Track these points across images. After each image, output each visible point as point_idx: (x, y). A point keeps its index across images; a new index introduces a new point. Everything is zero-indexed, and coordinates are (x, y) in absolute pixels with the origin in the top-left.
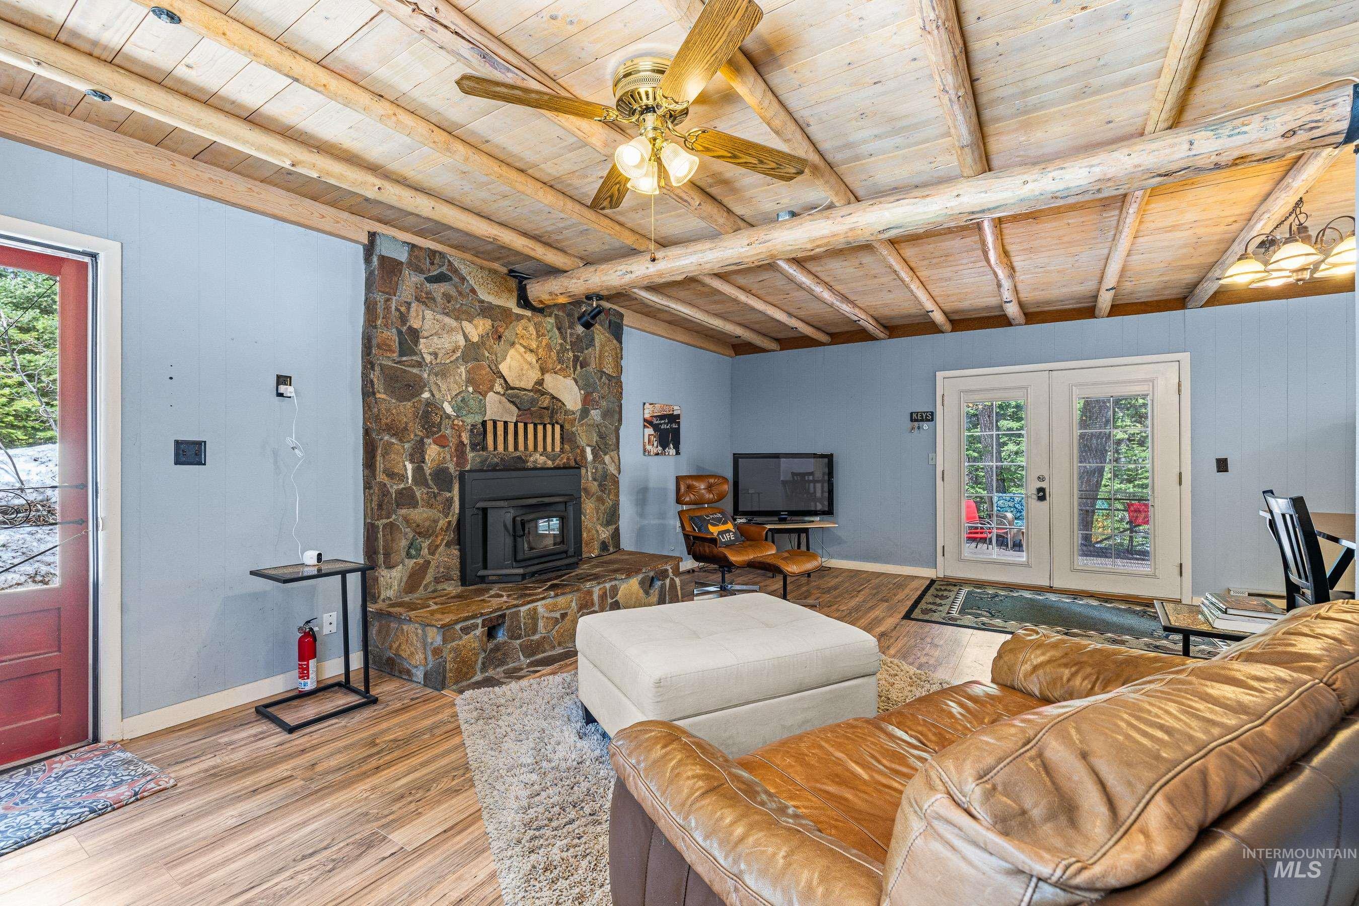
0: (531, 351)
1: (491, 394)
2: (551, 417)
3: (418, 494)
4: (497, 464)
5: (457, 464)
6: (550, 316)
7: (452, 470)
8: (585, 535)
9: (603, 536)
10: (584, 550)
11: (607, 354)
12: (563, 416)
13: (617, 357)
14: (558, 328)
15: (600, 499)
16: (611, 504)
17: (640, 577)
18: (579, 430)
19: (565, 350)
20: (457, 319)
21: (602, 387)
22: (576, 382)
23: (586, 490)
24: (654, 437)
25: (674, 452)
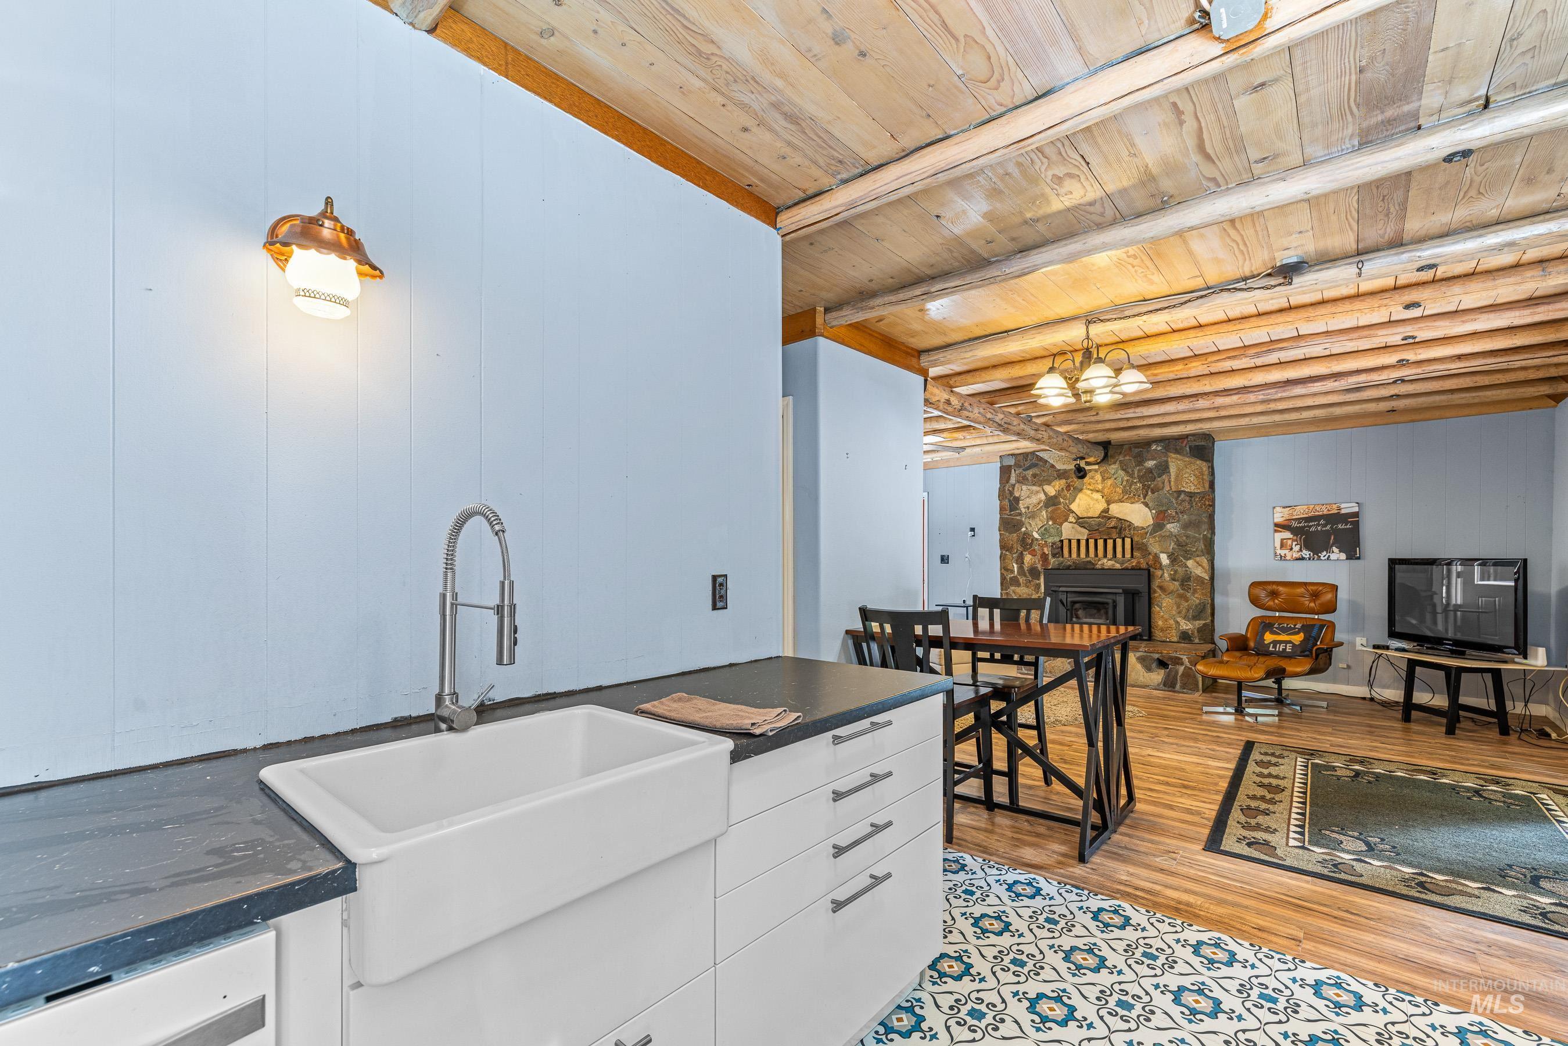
0: (1098, 491)
1: (1066, 523)
2: (1120, 533)
3: (1021, 580)
4: (1070, 566)
5: (1042, 565)
6: (1115, 463)
7: (1040, 569)
8: (1160, 623)
9: (1184, 627)
10: (1158, 634)
11: (1186, 475)
12: (1132, 532)
13: (1203, 475)
14: (1123, 470)
15: (1182, 597)
16: (1198, 601)
17: (1138, 654)
18: (1151, 540)
19: (1132, 483)
20: (1040, 486)
21: (1180, 504)
22: (1146, 505)
23: (1161, 588)
24: (1293, 540)
25: (1343, 556)
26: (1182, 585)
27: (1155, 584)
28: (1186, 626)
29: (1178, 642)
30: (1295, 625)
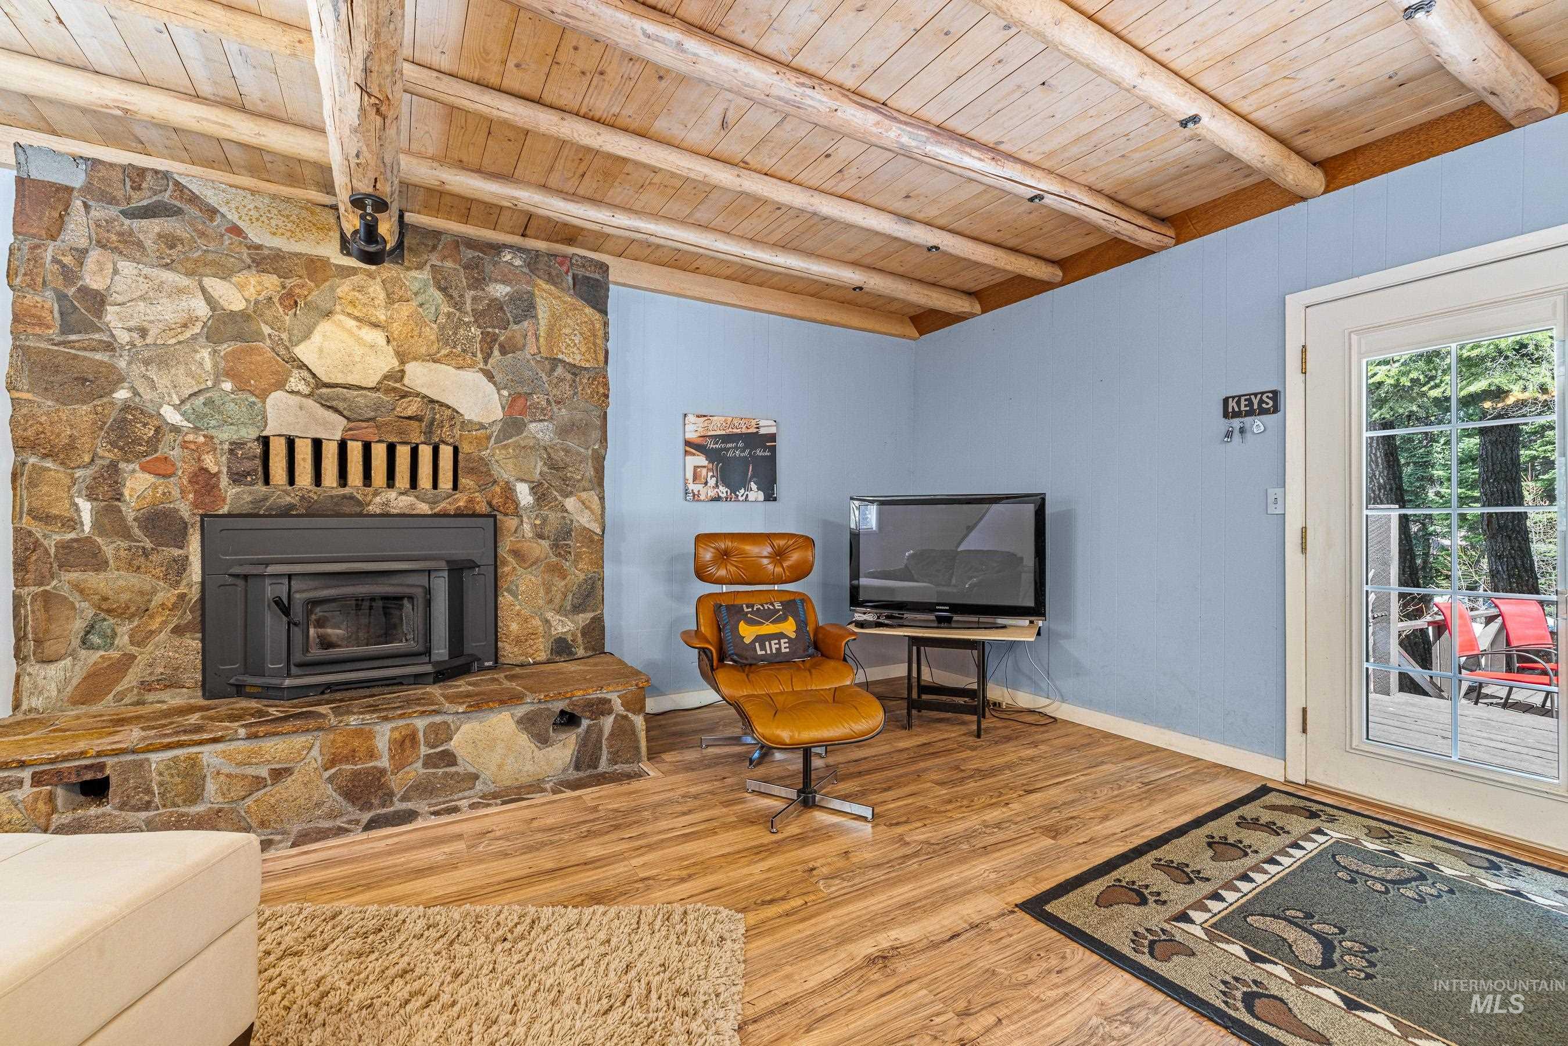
0: (375, 325)
1: (278, 394)
2: (429, 432)
3: (107, 551)
4: (292, 507)
5: (195, 505)
6: (420, 267)
7: (186, 515)
8: (514, 627)
9: (560, 629)
10: (509, 652)
11: (567, 331)
12: (457, 432)
13: (590, 333)
14: (439, 288)
15: (554, 569)
16: (582, 576)
18: (499, 454)
19: (460, 324)
20: (190, 274)
21: (556, 386)
22: (490, 376)
23: (516, 553)
24: (708, 470)
25: (760, 496)
26: (555, 546)
27: (506, 546)
28: (562, 626)
29: (548, 663)
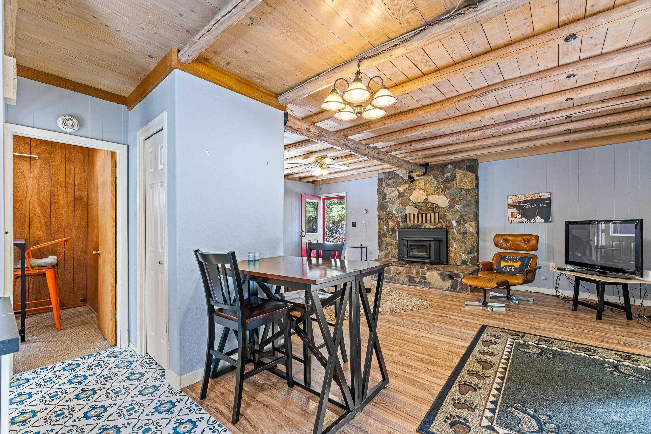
0: (423, 190)
1: (408, 206)
2: (433, 210)
3: (387, 234)
4: (410, 227)
5: (397, 227)
6: (430, 175)
7: (396, 229)
8: (452, 255)
9: (464, 258)
10: (451, 261)
11: (464, 181)
12: (439, 210)
13: (472, 180)
14: (434, 178)
15: (463, 242)
16: (470, 245)
17: (439, 272)
18: (448, 214)
19: (439, 185)
20: (396, 187)
21: (462, 195)
22: (446, 196)
23: (453, 238)
24: (518, 213)
25: (543, 221)
26: (463, 236)
27: (450, 236)
28: (465, 257)
29: (461, 265)
30: (516, 257)
